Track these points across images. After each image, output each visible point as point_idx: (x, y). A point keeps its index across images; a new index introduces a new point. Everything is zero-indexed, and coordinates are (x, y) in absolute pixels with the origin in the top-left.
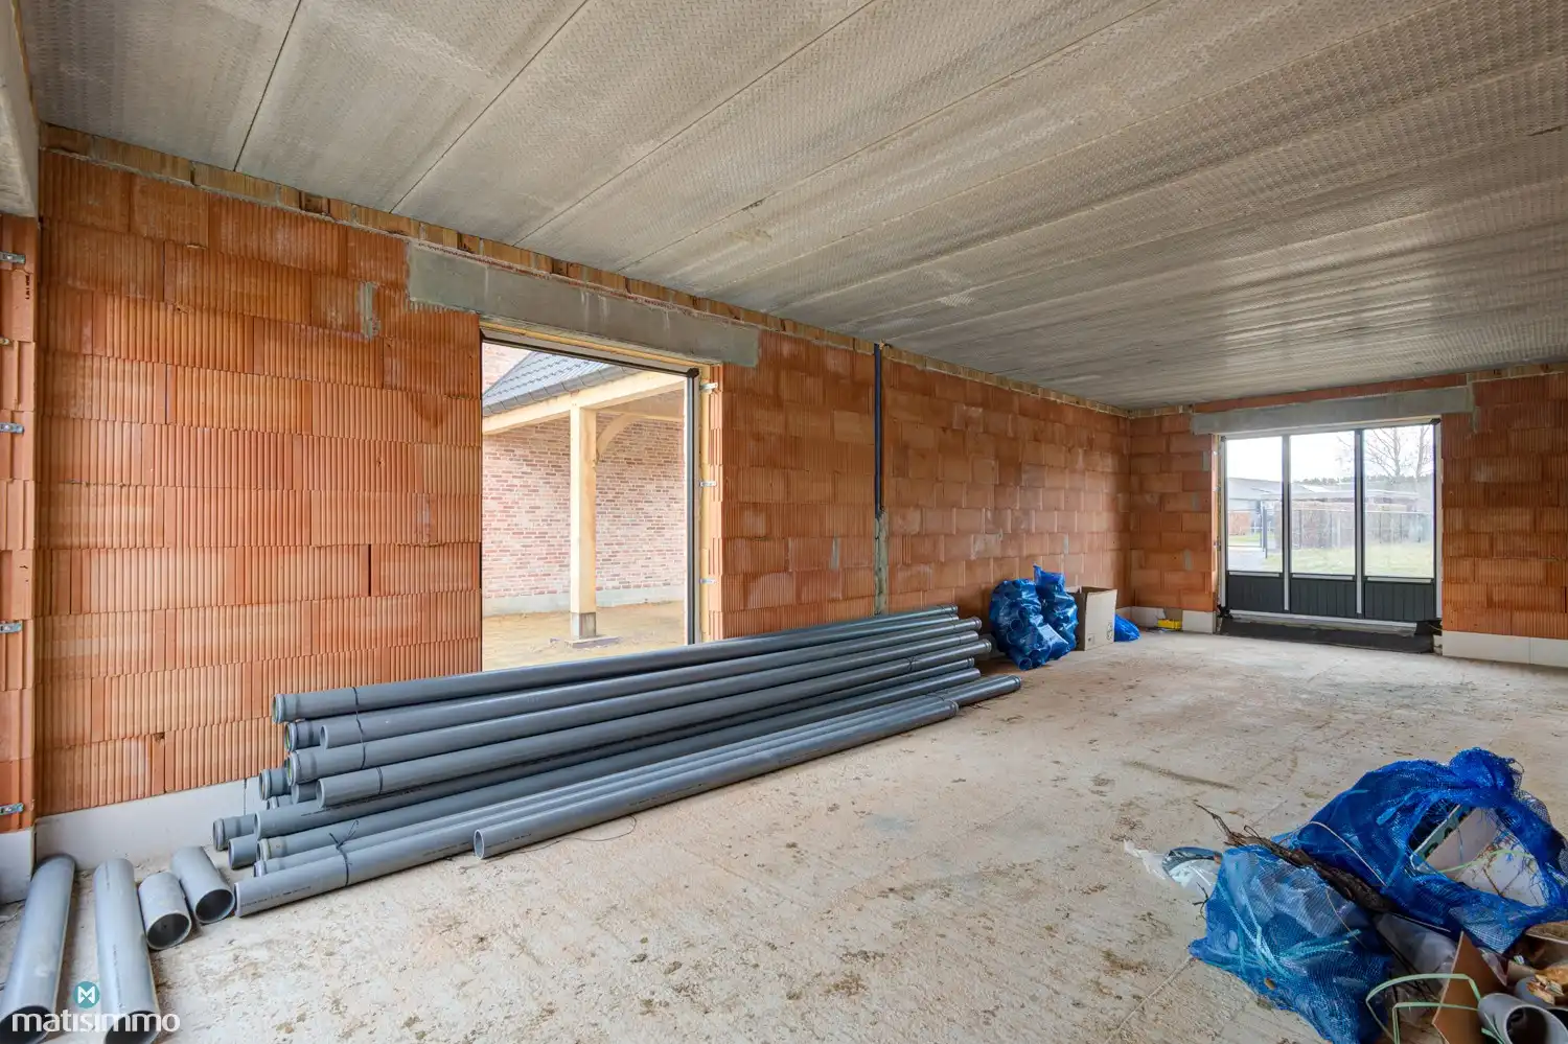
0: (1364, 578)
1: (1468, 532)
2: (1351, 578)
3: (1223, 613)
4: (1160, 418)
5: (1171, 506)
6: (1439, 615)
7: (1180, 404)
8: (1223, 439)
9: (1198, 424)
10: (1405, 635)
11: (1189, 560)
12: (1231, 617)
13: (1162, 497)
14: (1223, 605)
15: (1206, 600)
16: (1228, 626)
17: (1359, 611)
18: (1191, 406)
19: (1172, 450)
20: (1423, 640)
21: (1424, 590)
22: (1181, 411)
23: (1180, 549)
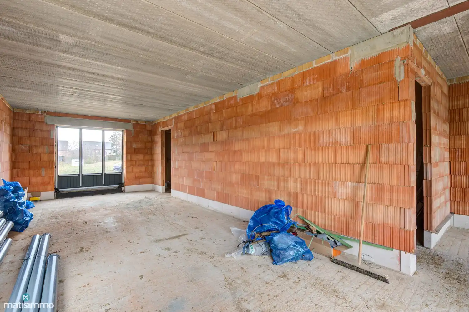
0: (105, 174)
1: (131, 160)
2: (101, 174)
3: (57, 191)
4: (30, 114)
5: (35, 151)
6: (123, 182)
7: (40, 110)
8: (57, 127)
9: (49, 120)
10: (115, 189)
11: (44, 172)
12: (60, 192)
13: (30, 148)
14: (57, 187)
15: (50, 187)
16: (59, 195)
17: (103, 183)
18: (45, 112)
19: (36, 128)
20: (119, 190)
21: (120, 176)
22: (40, 113)
23: (40, 168)
